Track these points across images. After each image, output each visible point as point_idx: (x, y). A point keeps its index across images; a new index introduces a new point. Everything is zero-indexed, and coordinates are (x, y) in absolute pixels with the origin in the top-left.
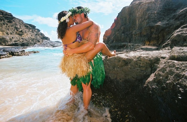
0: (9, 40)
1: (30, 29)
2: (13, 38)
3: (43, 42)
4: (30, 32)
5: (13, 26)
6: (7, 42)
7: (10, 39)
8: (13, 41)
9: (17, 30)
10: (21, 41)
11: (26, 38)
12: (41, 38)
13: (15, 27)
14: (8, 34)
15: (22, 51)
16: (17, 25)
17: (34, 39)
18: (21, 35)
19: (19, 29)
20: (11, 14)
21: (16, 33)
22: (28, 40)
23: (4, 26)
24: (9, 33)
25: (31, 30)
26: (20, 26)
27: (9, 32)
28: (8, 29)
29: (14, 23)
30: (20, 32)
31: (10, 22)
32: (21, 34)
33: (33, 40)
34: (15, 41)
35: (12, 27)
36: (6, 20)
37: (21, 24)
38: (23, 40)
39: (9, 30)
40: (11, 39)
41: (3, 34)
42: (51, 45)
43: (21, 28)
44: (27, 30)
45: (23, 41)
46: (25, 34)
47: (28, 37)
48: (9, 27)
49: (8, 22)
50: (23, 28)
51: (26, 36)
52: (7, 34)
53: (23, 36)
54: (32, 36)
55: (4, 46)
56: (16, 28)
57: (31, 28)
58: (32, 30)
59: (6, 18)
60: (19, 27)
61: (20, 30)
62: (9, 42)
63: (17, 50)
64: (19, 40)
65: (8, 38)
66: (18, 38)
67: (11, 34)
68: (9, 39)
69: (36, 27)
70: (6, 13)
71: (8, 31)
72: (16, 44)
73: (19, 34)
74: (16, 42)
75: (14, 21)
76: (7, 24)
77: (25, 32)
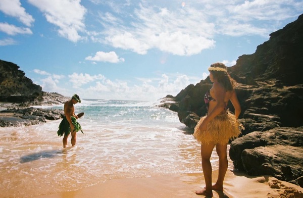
1: (10, 70)
4: (11, 77)
10: (2, 92)
11: (9, 87)
12: (28, 87)
25: (11, 72)
38: (5, 91)
44: (7, 72)
45: (5, 92)
46: (6, 81)
47: (11, 86)
51: (9, 85)
53: (3, 83)
54: (14, 82)
57: (11, 69)
58: (13, 73)
69: (19, 67)
77: (7, 77)
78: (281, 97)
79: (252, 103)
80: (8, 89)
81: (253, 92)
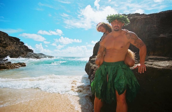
3: (27, 54)
4: (14, 45)
9: (1, 43)
10: (4, 53)
11: (9, 50)
15: (8, 63)
16: (1, 38)
17: (18, 51)
18: (5, 47)
19: (3, 41)
22: (12, 52)
26: (5, 39)
30: (4, 44)
33: (17, 52)
37: (5, 37)
38: (6, 52)
42: (36, 57)
43: (5, 41)
44: (11, 43)
46: (9, 47)
50: (7, 41)
51: (10, 49)
53: (7, 48)
54: (15, 48)
57: (15, 41)
58: (16, 43)
60: (3, 39)
61: (4, 42)
63: (3, 62)
64: (2, 52)
66: (1, 50)
69: (20, 40)
73: (3, 46)
77: (10, 45)
80: (9, 51)
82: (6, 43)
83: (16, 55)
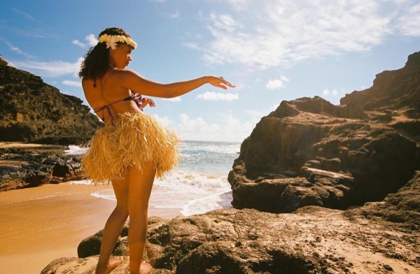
0: (37, 132)
1: (72, 106)
2: (44, 126)
4: (71, 114)
5: (41, 102)
6: (34, 135)
7: (39, 129)
8: (44, 133)
9: (49, 110)
10: (57, 132)
11: (65, 127)
13: (46, 103)
14: (34, 119)
16: (49, 99)
17: (81, 128)
18: (55, 120)
19: (53, 108)
20: (40, 78)
21: (47, 115)
22: (70, 132)
23: (26, 102)
24: (35, 117)
25: (73, 109)
26: (55, 102)
27: (35, 115)
28: (34, 109)
29: (43, 94)
30: (54, 113)
31: (36, 93)
32: (55, 117)
33: (78, 129)
34: (47, 134)
35: (40, 104)
36: (29, 90)
37: (56, 98)
38: (60, 131)
39: (36, 110)
40: (41, 129)
41: (25, 118)
43: (56, 106)
44: (67, 109)
45: (60, 133)
46: (64, 119)
47: (69, 125)
48: (34, 103)
49: (32, 93)
50: (59, 106)
51: (66, 123)
52: (32, 118)
53: (60, 121)
54: (75, 120)
55: (26, 143)
56: (47, 106)
57: (73, 104)
58: (75, 108)
59: (31, 86)
60: (52, 102)
61: (55, 109)
62: (36, 136)
64: (54, 131)
65: (34, 127)
66: (52, 126)
67: (38, 117)
68: (36, 129)
69: (82, 102)
70: (32, 75)
71: (33, 113)
72: (49, 138)
73: (51, 118)
74: (49, 136)
75: (44, 92)
76: (31, 99)
77: (64, 114)
78: (369, 138)
79: (320, 149)
80: (64, 129)
81: (332, 129)
82: (58, 111)
83: (83, 138)
